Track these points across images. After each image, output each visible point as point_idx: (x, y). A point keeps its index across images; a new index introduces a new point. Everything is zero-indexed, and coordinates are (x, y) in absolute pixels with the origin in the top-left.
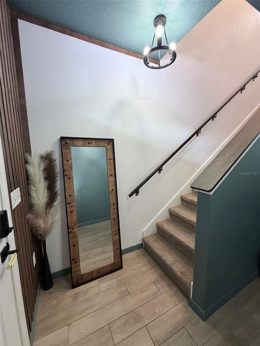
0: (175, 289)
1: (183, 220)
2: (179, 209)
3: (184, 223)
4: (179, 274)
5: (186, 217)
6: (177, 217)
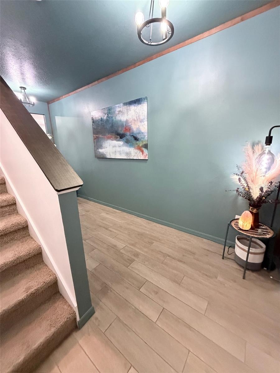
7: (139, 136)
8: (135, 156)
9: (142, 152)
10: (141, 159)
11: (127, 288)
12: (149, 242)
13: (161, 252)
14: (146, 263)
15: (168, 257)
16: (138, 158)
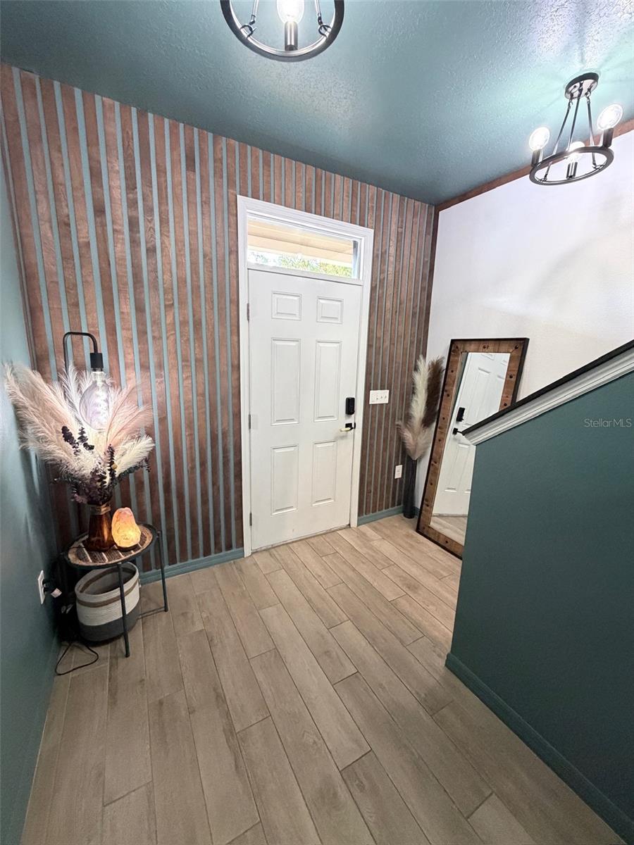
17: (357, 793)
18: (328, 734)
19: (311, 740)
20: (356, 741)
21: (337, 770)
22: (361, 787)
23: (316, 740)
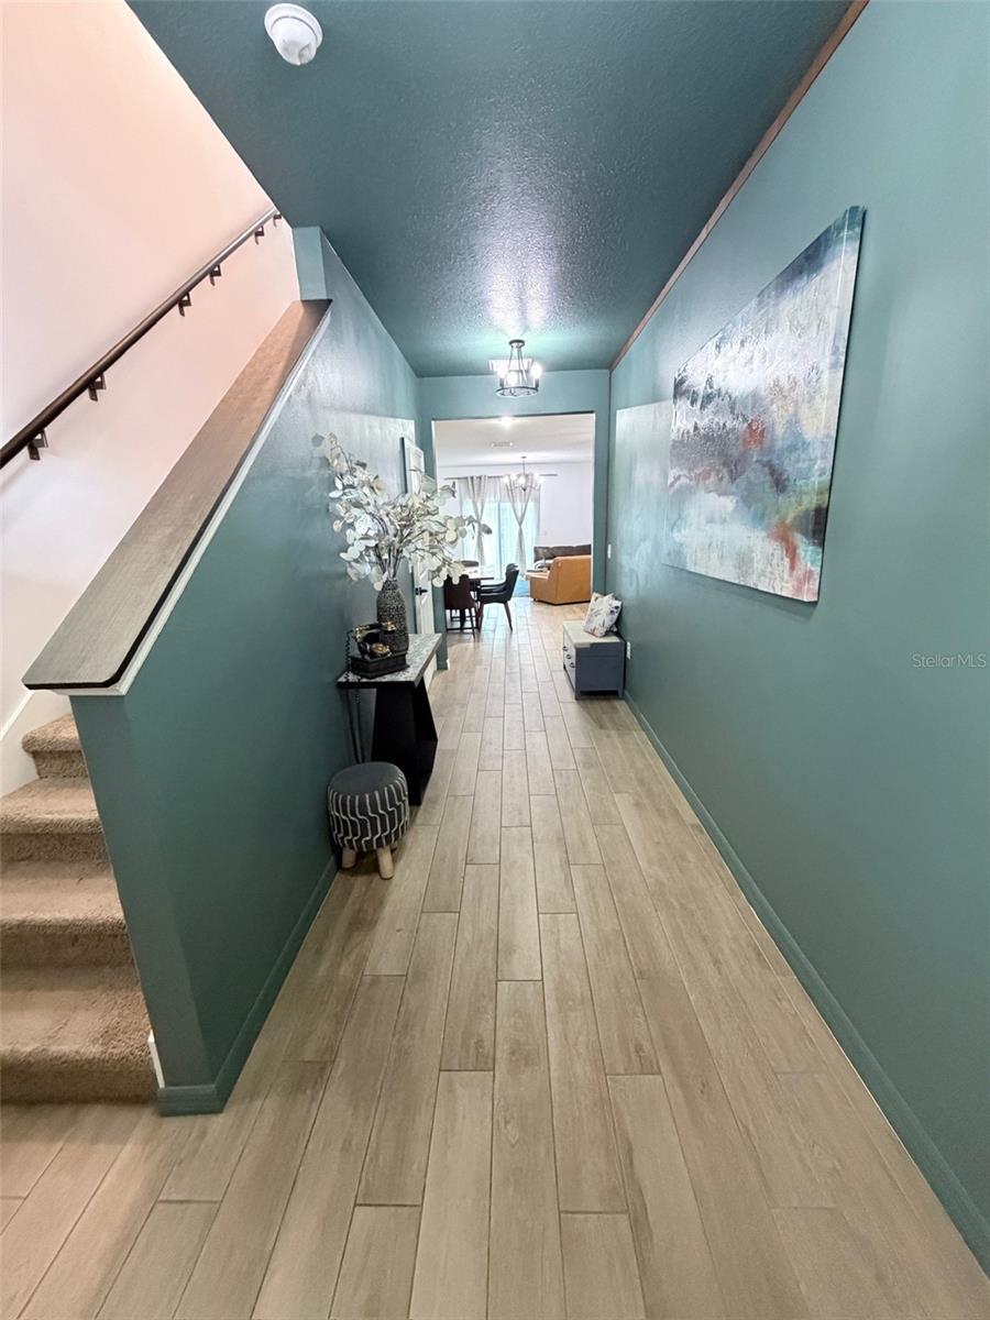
0: (93, 1116)
1: (62, 837)
2: (30, 800)
3: (71, 845)
4: (94, 1050)
5: (74, 816)
6: (27, 835)
7: (790, 467)
8: (763, 574)
9: (792, 553)
10: (784, 594)
11: (346, 1149)
12: (639, 1048)
13: (630, 1152)
14: (512, 1132)
15: (623, 1222)
16: (774, 588)
17: (488, 1044)
18: (482, 1122)
19: (509, 1127)
20: (451, 1091)
21: (497, 1075)
22: (480, 1043)
23: (502, 1125)
